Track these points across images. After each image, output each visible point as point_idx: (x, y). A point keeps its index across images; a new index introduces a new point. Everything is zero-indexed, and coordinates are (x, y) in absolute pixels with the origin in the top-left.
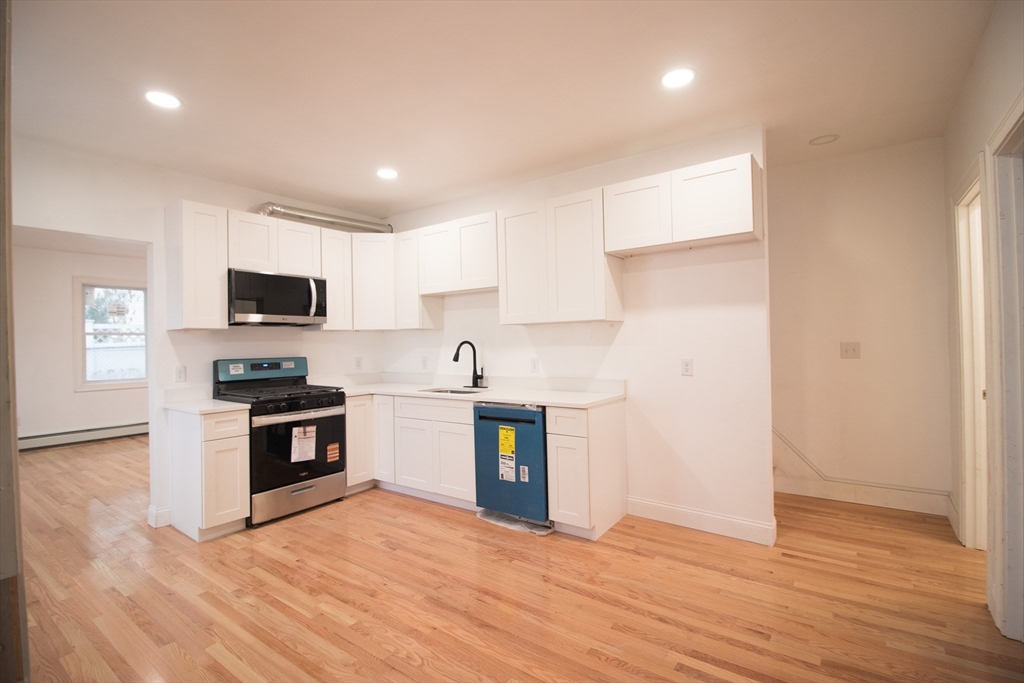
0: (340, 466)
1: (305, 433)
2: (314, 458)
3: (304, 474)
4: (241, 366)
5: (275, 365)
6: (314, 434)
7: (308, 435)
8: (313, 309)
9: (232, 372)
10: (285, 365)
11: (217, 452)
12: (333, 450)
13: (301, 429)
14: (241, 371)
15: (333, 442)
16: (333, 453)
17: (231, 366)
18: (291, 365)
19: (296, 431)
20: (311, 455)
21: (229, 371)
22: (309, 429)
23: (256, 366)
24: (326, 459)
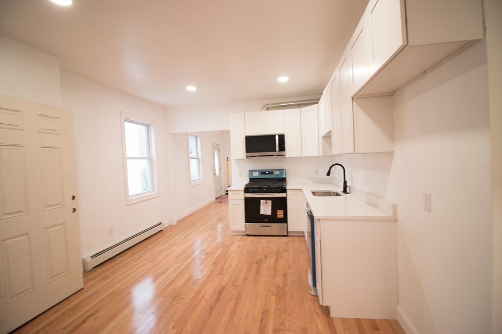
0: (284, 220)
1: (266, 203)
2: (270, 214)
3: (266, 220)
4: (257, 172)
5: (271, 172)
6: (271, 204)
7: (268, 204)
8: (277, 149)
9: (254, 175)
10: (275, 173)
11: (233, 204)
12: (280, 212)
13: (265, 201)
14: (257, 175)
15: (281, 209)
16: (280, 214)
17: (254, 173)
18: (278, 173)
19: (262, 201)
20: (269, 213)
21: (253, 174)
22: (268, 201)
23: (263, 173)
24: (277, 216)
